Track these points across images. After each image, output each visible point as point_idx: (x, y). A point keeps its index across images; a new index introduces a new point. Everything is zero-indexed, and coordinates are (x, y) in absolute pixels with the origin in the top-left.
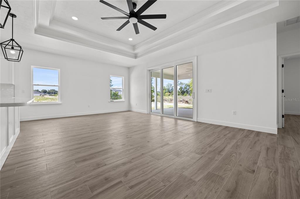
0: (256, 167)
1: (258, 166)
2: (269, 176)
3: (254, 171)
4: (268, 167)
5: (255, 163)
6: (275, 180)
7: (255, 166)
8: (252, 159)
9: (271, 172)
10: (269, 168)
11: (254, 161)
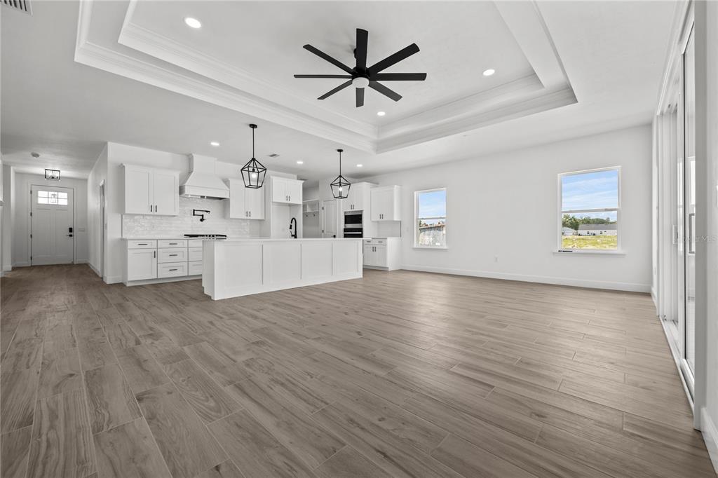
0: (142, 409)
1: (141, 416)
2: (108, 412)
3: (139, 400)
4: (121, 430)
5: (151, 418)
6: (96, 411)
7: (146, 413)
8: (170, 425)
9: (110, 421)
10: (117, 429)
11: (158, 421)
